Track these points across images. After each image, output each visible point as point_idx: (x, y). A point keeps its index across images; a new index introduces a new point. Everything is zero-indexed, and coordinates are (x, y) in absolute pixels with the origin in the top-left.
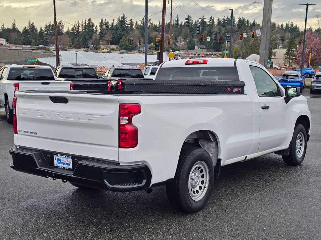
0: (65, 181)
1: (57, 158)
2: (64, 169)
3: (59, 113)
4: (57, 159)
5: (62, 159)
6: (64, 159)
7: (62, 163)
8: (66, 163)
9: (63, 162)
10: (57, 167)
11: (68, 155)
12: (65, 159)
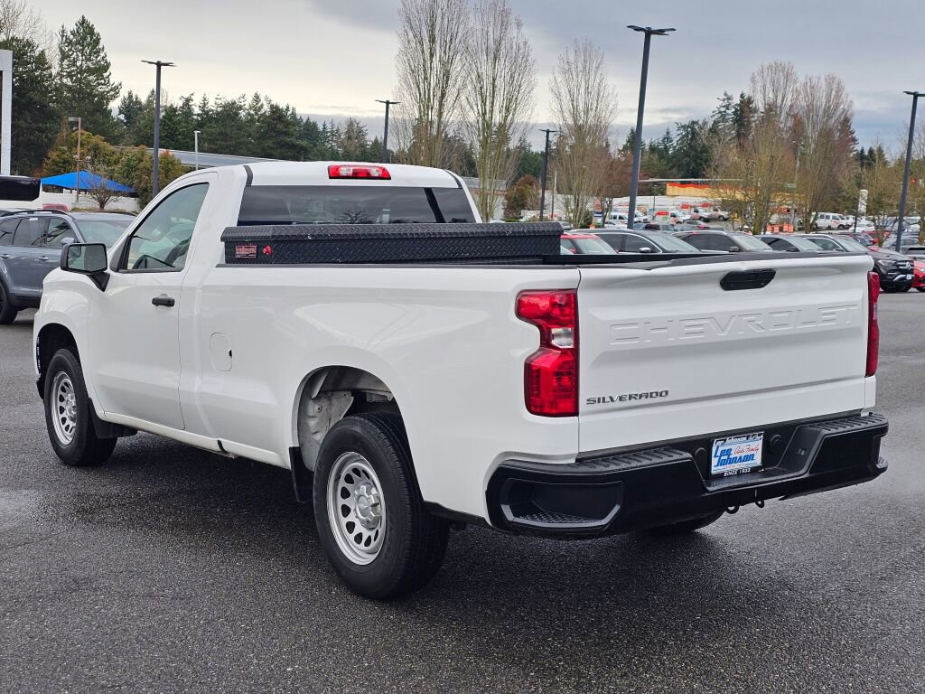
0: (732, 508)
1: (721, 449)
2: (739, 473)
3: (753, 318)
4: (718, 454)
5: (734, 448)
6: (738, 447)
7: (734, 460)
8: (743, 455)
9: (736, 455)
10: (720, 476)
11: (752, 432)
12: (744, 446)
